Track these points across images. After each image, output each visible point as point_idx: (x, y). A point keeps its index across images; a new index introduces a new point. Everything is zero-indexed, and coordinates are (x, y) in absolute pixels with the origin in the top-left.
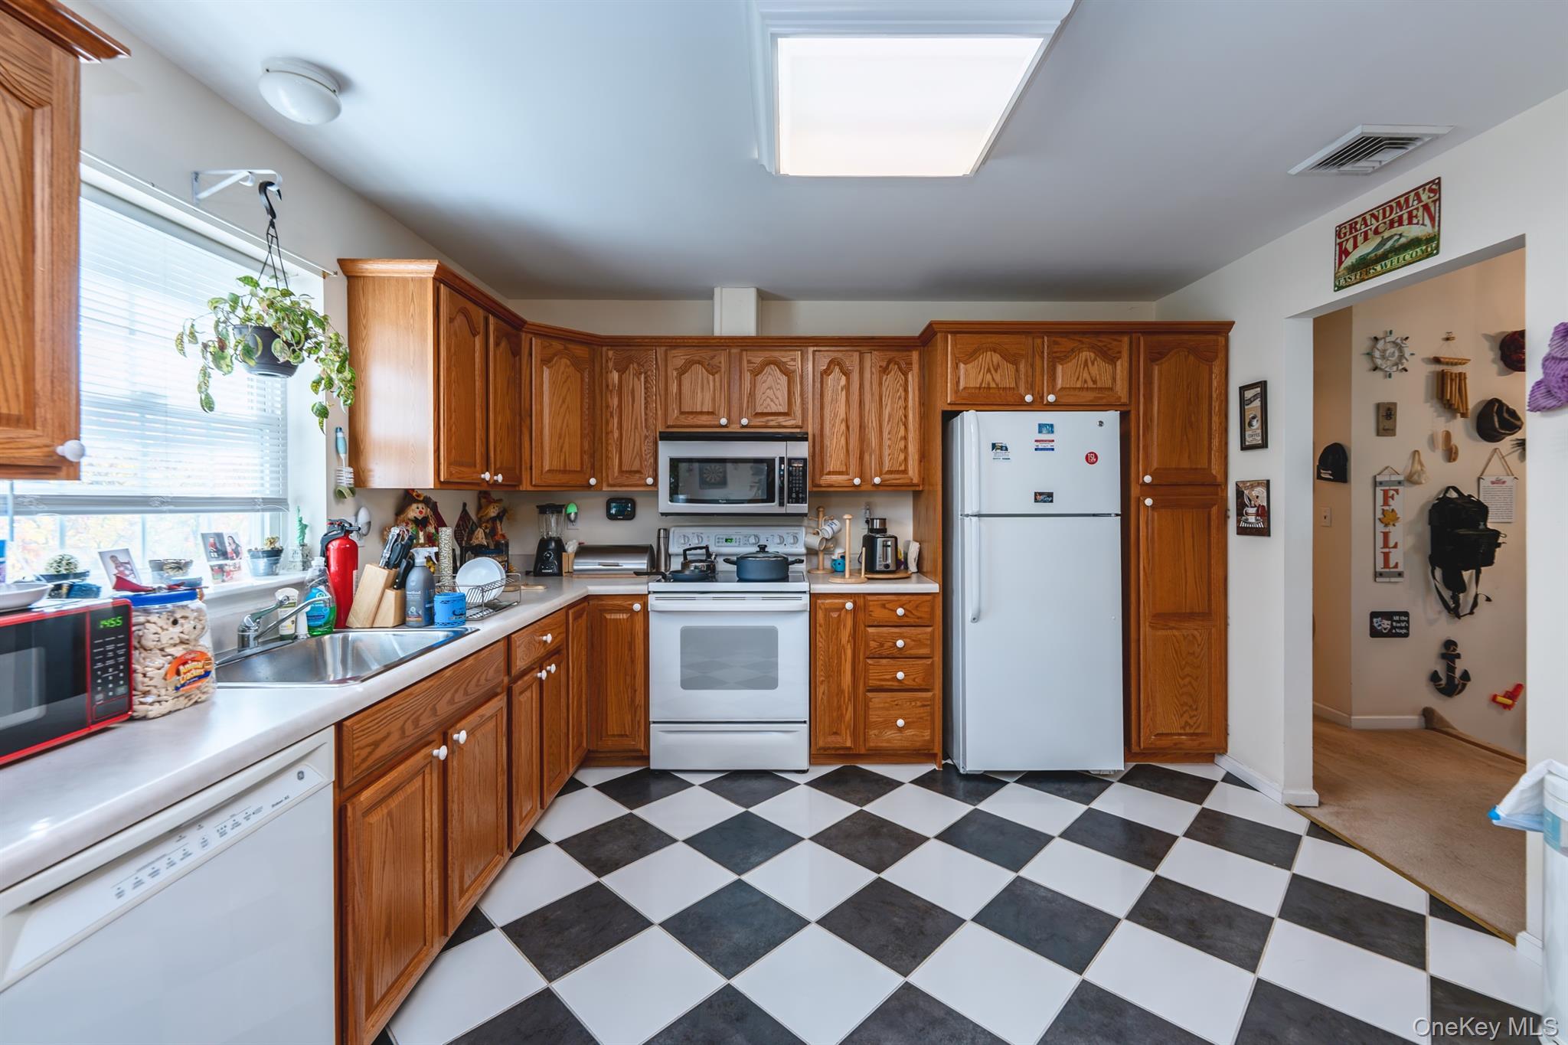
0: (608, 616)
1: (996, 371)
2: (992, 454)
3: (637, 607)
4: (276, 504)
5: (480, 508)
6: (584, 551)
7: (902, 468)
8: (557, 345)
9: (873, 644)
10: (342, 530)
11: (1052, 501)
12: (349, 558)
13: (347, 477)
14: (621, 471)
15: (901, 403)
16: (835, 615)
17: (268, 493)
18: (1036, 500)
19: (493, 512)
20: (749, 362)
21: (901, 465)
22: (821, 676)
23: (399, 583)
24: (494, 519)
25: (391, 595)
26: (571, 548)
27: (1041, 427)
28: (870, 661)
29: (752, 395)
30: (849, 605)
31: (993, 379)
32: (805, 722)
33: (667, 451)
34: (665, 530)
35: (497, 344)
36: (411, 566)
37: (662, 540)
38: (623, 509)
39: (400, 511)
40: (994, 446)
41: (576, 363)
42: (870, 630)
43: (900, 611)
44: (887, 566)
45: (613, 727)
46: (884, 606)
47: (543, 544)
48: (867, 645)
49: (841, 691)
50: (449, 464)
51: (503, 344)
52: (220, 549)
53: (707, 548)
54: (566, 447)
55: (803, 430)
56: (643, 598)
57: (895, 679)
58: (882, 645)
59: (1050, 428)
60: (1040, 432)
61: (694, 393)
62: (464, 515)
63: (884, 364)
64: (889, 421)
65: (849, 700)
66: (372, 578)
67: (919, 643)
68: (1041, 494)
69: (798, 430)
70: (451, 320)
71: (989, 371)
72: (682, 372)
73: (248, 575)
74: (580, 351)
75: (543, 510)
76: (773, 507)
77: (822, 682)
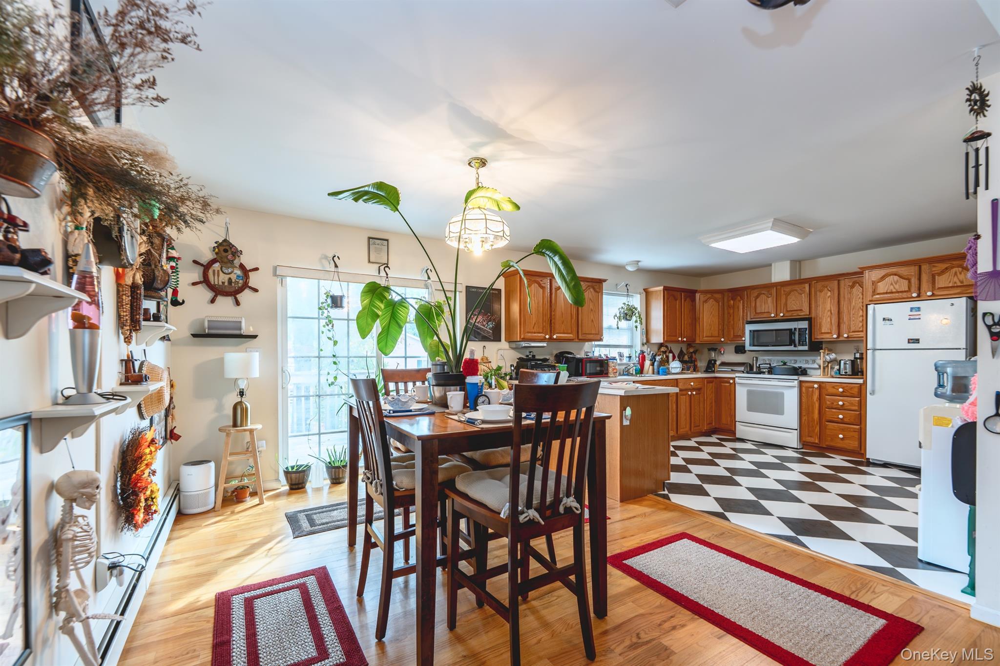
0: (723, 384)
1: (896, 284)
2: (883, 322)
3: (731, 381)
4: (630, 347)
5: (687, 349)
6: (723, 364)
7: (861, 329)
8: (709, 296)
9: (828, 403)
10: (642, 352)
11: (919, 343)
12: (644, 359)
13: (645, 341)
14: (734, 336)
15: (860, 300)
16: (811, 389)
17: (629, 344)
18: (909, 342)
19: (691, 350)
20: (784, 291)
21: (860, 328)
22: (804, 413)
23: (653, 365)
24: (692, 353)
25: (651, 367)
26: (718, 363)
27: (912, 309)
28: (827, 410)
29: (786, 304)
30: (816, 386)
31: (894, 288)
32: (797, 430)
33: (749, 328)
34: (756, 357)
35: (685, 300)
36: (655, 361)
37: (755, 362)
38: (740, 349)
39: (659, 349)
40: (884, 319)
41: (716, 300)
42: (827, 397)
43: (841, 390)
44: (846, 373)
45: (724, 421)
46: (833, 387)
47: (710, 361)
48: (826, 403)
49: (813, 420)
50: (667, 336)
51: (688, 299)
52: (621, 355)
53: (770, 364)
54: (712, 329)
55: (810, 316)
56: (733, 379)
57: (839, 418)
58: (833, 403)
59: (919, 309)
60: (911, 311)
61: (761, 306)
62: (681, 351)
63: (851, 284)
64: (853, 309)
65: (817, 424)
66: (647, 363)
67: (852, 404)
68: (911, 339)
69: (807, 316)
70: (668, 299)
71: (892, 284)
72: (757, 297)
73: (625, 361)
74: (718, 296)
75: (709, 350)
76: (792, 348)
77: (804, 416)
